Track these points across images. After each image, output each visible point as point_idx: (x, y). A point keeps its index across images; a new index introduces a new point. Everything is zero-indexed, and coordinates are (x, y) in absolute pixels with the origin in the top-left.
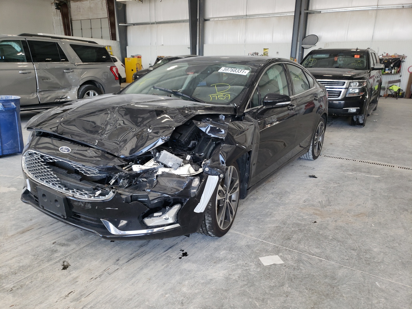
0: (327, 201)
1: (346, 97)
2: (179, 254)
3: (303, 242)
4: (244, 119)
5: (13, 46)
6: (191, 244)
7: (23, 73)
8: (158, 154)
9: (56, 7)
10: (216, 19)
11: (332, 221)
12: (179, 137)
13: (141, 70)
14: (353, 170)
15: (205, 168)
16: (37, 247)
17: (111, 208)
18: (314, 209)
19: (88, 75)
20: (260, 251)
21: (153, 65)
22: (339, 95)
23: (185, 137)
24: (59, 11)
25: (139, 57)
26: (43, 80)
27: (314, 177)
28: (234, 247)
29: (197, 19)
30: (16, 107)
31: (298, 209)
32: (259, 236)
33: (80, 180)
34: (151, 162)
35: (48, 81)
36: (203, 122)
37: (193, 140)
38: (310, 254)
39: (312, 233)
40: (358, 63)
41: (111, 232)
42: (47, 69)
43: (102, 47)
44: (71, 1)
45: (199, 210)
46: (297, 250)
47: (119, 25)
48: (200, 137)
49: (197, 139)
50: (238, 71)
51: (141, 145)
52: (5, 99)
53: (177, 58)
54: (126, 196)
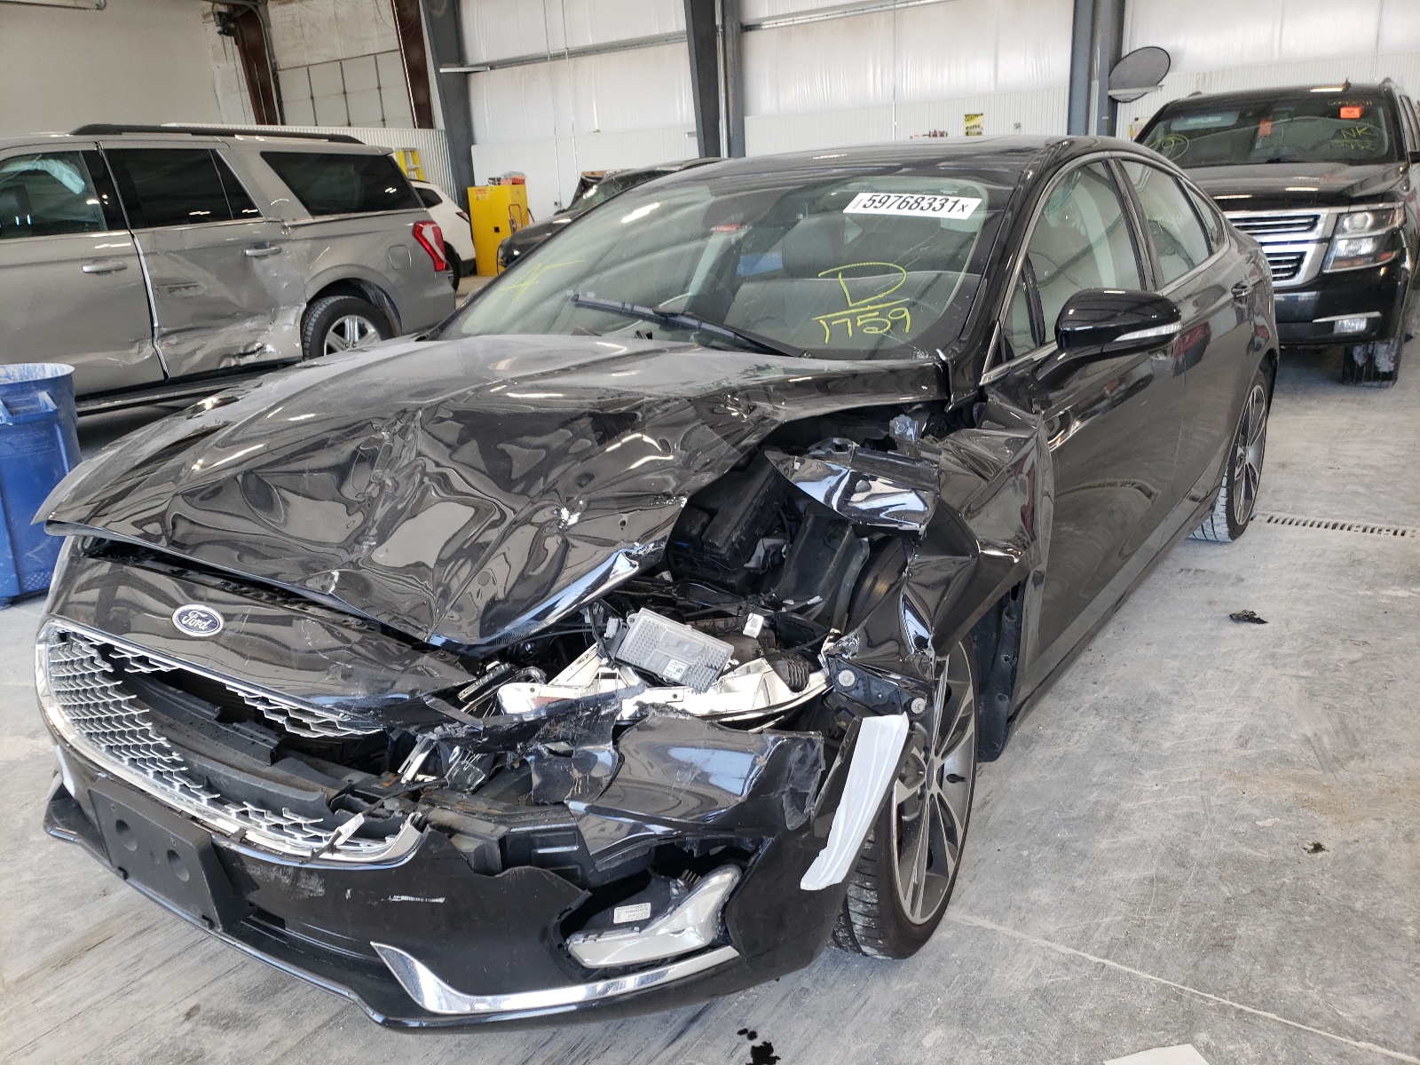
0: (1341, 734)
1: (1326, 274)
2: (737, 1056)
3: (1291, 961)
4: (983, 416)
5: (56, 174)
6: (785, 997)
7: (97, 273)
8: (612, 624)
9: (219, 28)
10: (782, 22)
11: (1392, 841)
12: (704, 527)
13: (527, 227)
14: (1407, 578)
15: (839, 670)
16: (118, 1040)
17: (412, 899)
18: (1294, 779)
19: (334, 260)
20: (1104, 1020)
21: (566, 205)
22: (1296, 270)
23: (730, 526)
24: (230, 40)
25: (518, 182)
26: (171, 290)
27: (1250, 618)
28: (980, 1003)
29: (715, 28)
30: (55, 407)
31: (1224, 783)
32: (1084, 939)
33: (272, 754)
34: (583, 664)
35: (191, 293)
36: (814, 457)
37: (767, 535)
38: (1339, 1030)
39: (1322, 910)
40: (1358, 137)
41: (422, 1001)
42: (181, 252)
43: (380, 153)
44: (270, 4)
45: (825, 876)
46: (1274, 1010)
47: (442, 70)
48: (798, 519)
49: (782, 527)
50: (931, 204)
51: (537, 591)
52: (21, 376)
53: (652, 174)
54: (479, 843)
